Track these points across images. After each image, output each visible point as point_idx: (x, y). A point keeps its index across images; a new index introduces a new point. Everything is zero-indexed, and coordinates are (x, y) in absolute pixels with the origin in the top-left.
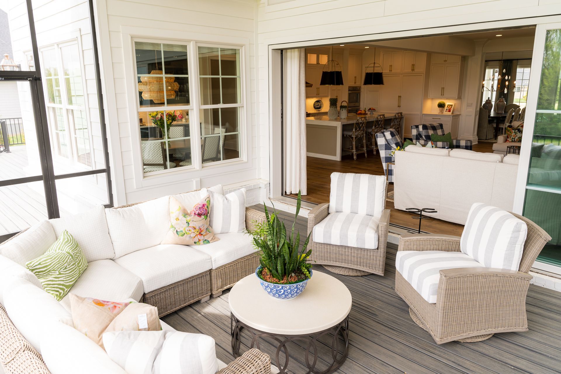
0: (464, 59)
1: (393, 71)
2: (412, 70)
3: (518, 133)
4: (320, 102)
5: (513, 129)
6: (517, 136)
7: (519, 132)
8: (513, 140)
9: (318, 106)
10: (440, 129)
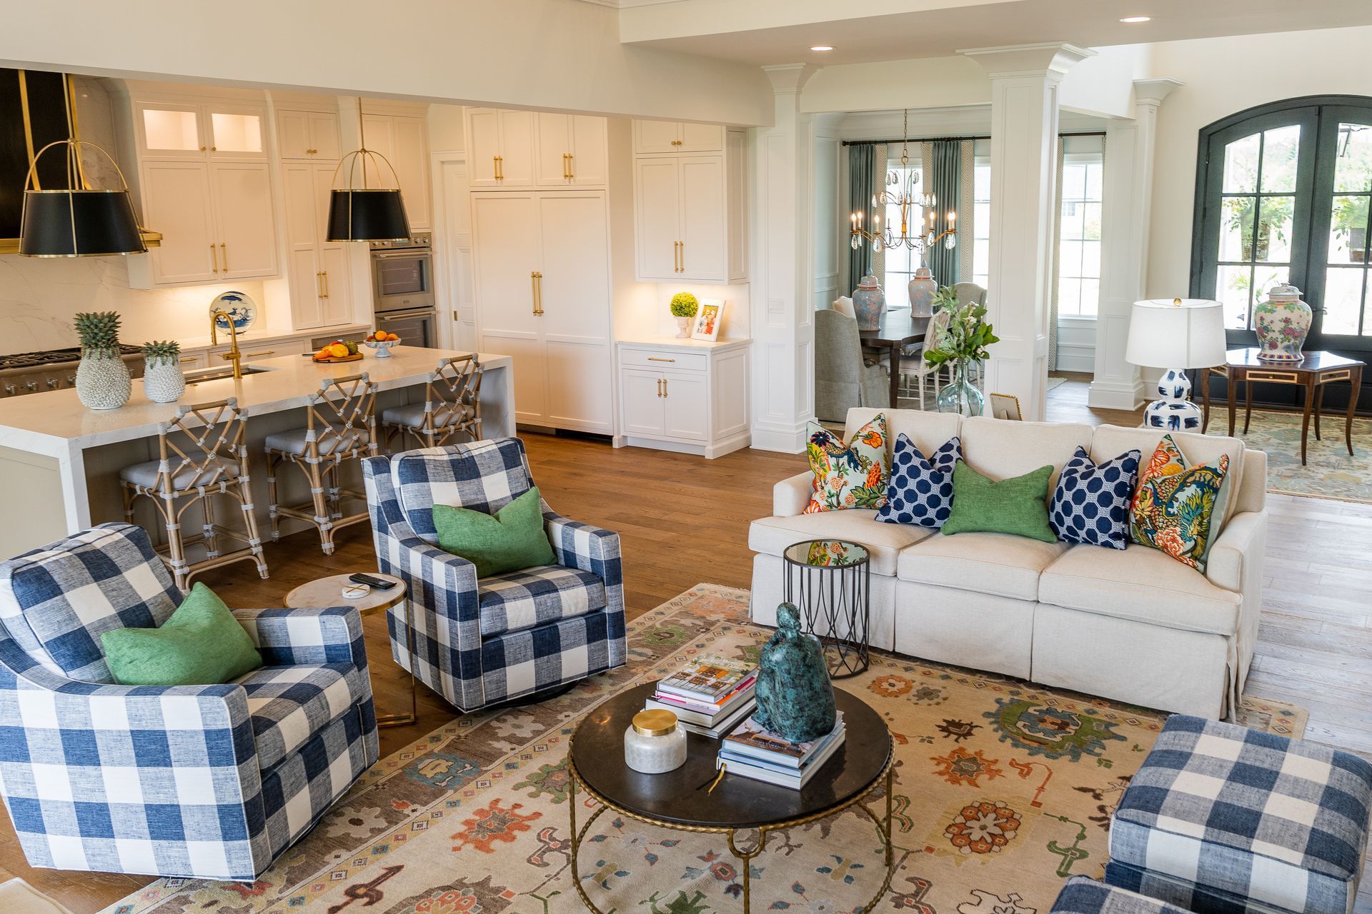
0: (740, 136)
1: (507, 180)
2: (566, 176)
3: (851, 471)
4: (240, 300)
5: (829, 453)
6: (845, 484)
7: (856, 467)
8: (834, 500)
9: (234, 313)
10: (498, 469)
